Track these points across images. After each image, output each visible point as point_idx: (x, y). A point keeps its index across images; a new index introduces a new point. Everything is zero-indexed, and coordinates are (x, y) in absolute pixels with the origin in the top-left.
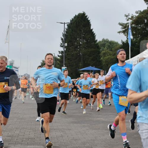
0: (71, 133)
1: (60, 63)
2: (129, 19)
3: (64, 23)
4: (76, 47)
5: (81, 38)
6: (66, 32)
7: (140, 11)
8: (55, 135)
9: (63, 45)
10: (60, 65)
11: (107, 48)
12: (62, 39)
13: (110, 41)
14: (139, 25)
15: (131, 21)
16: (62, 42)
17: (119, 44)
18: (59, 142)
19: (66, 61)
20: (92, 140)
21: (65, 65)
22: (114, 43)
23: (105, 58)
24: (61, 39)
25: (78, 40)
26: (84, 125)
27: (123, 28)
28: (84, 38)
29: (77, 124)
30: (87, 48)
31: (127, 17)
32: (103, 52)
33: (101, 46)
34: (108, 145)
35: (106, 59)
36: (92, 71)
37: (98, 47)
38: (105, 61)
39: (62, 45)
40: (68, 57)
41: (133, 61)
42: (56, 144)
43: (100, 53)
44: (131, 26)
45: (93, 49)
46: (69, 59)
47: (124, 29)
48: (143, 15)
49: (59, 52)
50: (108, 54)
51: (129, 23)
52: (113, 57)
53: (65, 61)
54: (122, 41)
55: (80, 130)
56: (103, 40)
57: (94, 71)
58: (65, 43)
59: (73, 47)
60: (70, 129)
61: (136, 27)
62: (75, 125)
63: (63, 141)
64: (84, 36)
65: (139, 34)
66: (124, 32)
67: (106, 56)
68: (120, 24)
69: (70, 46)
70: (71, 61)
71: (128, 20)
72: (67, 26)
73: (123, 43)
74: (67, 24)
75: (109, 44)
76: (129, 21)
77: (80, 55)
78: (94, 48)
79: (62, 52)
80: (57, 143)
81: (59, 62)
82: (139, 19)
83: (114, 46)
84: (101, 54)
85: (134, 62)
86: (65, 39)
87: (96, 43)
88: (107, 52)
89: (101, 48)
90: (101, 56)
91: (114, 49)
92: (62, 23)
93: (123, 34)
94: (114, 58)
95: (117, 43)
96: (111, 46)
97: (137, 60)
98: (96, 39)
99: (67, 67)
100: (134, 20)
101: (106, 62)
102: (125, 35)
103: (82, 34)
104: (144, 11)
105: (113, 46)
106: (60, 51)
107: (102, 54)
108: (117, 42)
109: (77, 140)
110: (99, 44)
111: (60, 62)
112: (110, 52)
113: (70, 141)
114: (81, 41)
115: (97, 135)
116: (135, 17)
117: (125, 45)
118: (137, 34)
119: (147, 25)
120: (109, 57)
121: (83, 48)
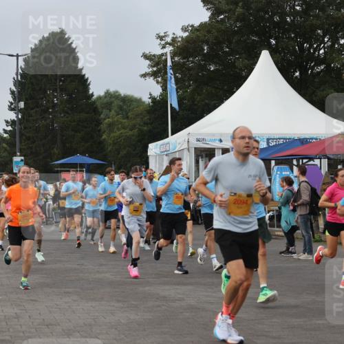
0: (37, 309)
1: (8, 148)
2: (168, 45)
3: (18, 56)
4: (46, 111)
5: (55, 90)
6: (21, 75)
7: (192, 26)
8: (2, 314)
9: (15, 107)
10: (9, 153)
11: (115, 111)
12: (12, 93)
13: (122, 95)
14: (191, 59)
15: (171, 48)
16: (11, 100)
17: (144, 102)
18: (11, 330)
19: (23, 144)
20: (86, 325)
21: (20, 152)
22: (132, 101)
23: (112, 135)
24: (11, 91)
25: (48, 95)
26: (67, 290)
27: (154, 67)
28: (62, 90)
29: (51, 288)
30: (70, 112)
31: (161, 39)
32: (107, 121)
33: (103, 108)
34: (123, 336)
35: (114, 137)
36: (82, 166)
37: (94, 111)
38: (111, 142)
39: (13, 106)
40: (28, 135)
41: (178, 142)
42: (5, 334)
43: (101, 124)
44: (172, 62)
45: (83, 116)
46: (28, 138)
47: (155, 69)
48: (200, 35)
49: (7, 122)
50: (120, 126)
51: (166, 53)
52: (131, 133)
53: (21, 142)
54: (150, 94)
55: (58, 303)
56: (108, 93)
57: (86, 166)
58: (19, 101)
59: (38, 109)
61: (184, 63)
63: (19, 327)
64: (61, 85)
65: (190, 80)
66: (154, 75)
67: (115, 130)
68: (146, 57)
69: (32, 109)
70: (34, 142)
71: (164, 47)
72: (24, 63)
73: (154, 100)
74: (24, 57)
75: (121, 104)
76: (167, 48)
77: (53, 129)
78: (87, 113)
79: (13, 123)
80: (6, 332)
81: (7, 144)
82: (190, 45)
83: (133, 108)
84: (103, 127)
85: (179, 144)
86: (19, 92)
87: (90, 101)
88: (117, 120)
89: (102, 112)
90: (102, 131)
91: (133, 114)
92: (12, 56)
93: (154, 79)
94: (133, 135)
95: (139, 101)
96: (125, 107)
97: (186, 140)
98: (91, 92)
99: (24, 156)
100: (177, 47)
101: (114, 144)
102: (158, 82)
103: (58, 81)
104: (202, 25)
105: (131, 108)
106: (9, 120)
107: (105, 126)
108: (139, 98)
109: (52, 325)
110: (98, 104)
111: (9, 146)
112: (124, 121)
113: (36, 329)
114: (56, 97)
115: (97, 314)
116: (180, 39)
117: (159, 104)
118: (186, 78)
119: (209, 58)
120: (121, 133)
121: (60, 114)
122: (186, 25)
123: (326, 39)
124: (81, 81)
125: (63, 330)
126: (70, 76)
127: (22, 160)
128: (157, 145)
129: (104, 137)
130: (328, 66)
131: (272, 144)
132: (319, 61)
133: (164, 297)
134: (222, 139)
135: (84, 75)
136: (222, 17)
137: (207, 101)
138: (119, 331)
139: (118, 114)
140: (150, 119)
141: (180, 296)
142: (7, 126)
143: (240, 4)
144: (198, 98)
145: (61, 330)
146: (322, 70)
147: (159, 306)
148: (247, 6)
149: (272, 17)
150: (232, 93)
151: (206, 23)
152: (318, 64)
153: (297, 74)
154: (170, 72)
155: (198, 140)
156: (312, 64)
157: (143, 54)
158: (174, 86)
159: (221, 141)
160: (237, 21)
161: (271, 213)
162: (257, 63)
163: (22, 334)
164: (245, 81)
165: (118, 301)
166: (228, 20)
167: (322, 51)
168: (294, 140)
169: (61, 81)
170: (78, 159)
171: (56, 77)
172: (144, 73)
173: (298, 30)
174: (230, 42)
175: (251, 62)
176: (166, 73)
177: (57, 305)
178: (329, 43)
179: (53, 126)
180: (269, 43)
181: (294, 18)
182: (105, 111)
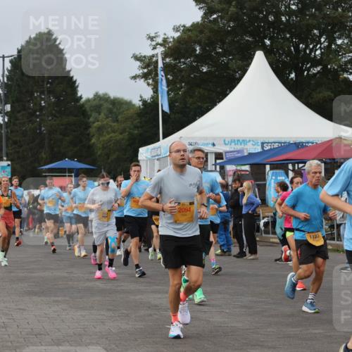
0: (26, 318)
2: (158, 46)
3: (3, 57)
4: (33, 114)
5: (42, 93)
6: (8, 77)
7: (184, 26)
9: (1, 110)
11: (105, 114)
13: (112, 98)
14: (182, 60)
15: (162, 49)
17: (134, 105)
19: (10, 148)
20: (75, 334)
21: (7, 156)
22: (122, 104)
23: (101, 139)
25: (36, 98)
26: (57, 298)
27: (144, 68)
28: (50, 92)
29: (39, 296)
30: (57, 115)
31: (152, 40)
32: (96, 124)
33: (91, 111)
34: (114, 346)
35: (104, 141)
36: (70, 170)
37: (83, 114)
38: (101, 146)
40: (15, 139)
43: (90, 127)
44: (164, 64)
45: (72, 119)
46: (15, 143)
47: (146, 71)
48: (192, 35)
50: (109, 129)
51: (157, 54)
52: (121, 136)
53: (7, 146)
54: (141, 97)
55: (47, 312)
56: (97, 96)
57: (75, 170)
58: (6, 104)
59: (24, 112)
60: (23, 310)
61: (175, 65)
62: (35, 298)
63: (6, 336)
64: (50, 87)
65: (181, 81)
66: (145, 76)
67: (105, 133)
68: (136, 58)
69: (19, 112)
70: (21, 146)
71: (154, 48)
72: (10, 64)
73: (144, 102)
74: (11, 58)
75: (111, 106)
76: (158, 49)
77: (41, 133)
78: (76, 116)
82: (181, 46)
83: (123, 111)
84: (92, 130)
86: (5, 94)
87: (78, 104)
88: (107, 124)
89: (91, 116)
90: (92, 134)
91: (123, 117)
93: (144, 81)
94: (123, 139)
95: (129, 104)
96: (115, 110)
98: (79, 95)
99: (11, 161)
100: (169, 48)
101: (104, 148)
102: (148, 84)
103: (45, 83)
104: (195, 26)
105: (121, 110)
107: (94, 129)
108: (129, 100)
109: (40, 335)
110: (87, 107)
112: (113, 124)
113: (24, 338)
114: (42, 99)
115: (86, 323)
116: (171, 40)
117: (150, 108)
118: (178, 81)
119: (202, 59)
120: (111, 137)
121: (48, 117)
122: (178, 25)
123: (323, 40)
124: (68, 83)
125: (52, 339)
126: (56, 78)
127: (9, 165)
128: (148, 149)
129: (93, 141)
130: (325, 68)
131: (267, 148)
132: (315, 62)
133: (156, 306)
134: (215, 143)
135: (73, 77)
136: (215, 16)
137: (200, 104)
139: (107, 118)
140: (141, 123)
143: (234, 3)
144: (190, 100)
145: (50, 340)
146: (319, 72)
147: (151, 315)
148: (241, 6)
149: (266, 17)
150: (225, 95)
151: (198, 23)
152: (314, 66)
153: (293, 75)
154: (161, 73)
155: (190, 144)
156: (308, 66)
157: (134, 54)
158: (165, 89)
159: (214, 145)
160: (229, 21)
161: (266, 220)
162: (250, 64)
163: (10, 344)
164: (238, 83)
165: (109, 310)
166: (221, 20)
167: (318, 52)
168: (290, 144)
169: (48, 83)
170: (66, 163)
171: (43, 79)
172: (134, 75)
173: (293, 30)
174: (223, 43)
175: (245, 63)
176: (157, 75)
177: (46, 314)
178: (326, 44)
179: (40, 129)
180: (264, 44)
181: (289, 18)
182: (94, 115)
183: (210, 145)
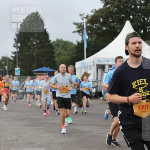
0: (26, 136)
1: (13, 64)
4: (30, 48)
5: (34, 38)
6: (19, 32)
7: (95, 10)
8: (10, 138)
9: (16, 46)
10: (13, 66)
12: (15, 39)
13: (64, 41)
14: (95, 25)
15: (86, 20)
16: (15, 43)
17: (73, 44)
18: (14, 145)
20: (47, 143)
21: (19, 65)
22: (69, 43)
23: (59, 58)
25: (31, 41)
28: (37, 38)
30: (41, 48)
31: (82, 16)
32: (57, 52)
33: (55, 46)
36: (46, 72)
37: (51, 48)
38: (59, 61)
39: (15, 45)
40: (22, 58)
41: (89, 61)
43: (54, 53)
44: (86, 26)
45: (47, 50)
46: (22, 60)
47: (79, 29)
48: (99, 14)
49: (12, 52)
50: (63, 54)
51: (84, 22)
52: (67, 58)
53: (19, 61)
54: (77, 40)
56: (58, 40)
57: (48, 72)
58: (18, 43)
60: (25, 132)
61: (92, 27)
62: (30, 127)
63: (17, 144)
64: (37, 36)
66: (79, 31)
67: (61, 56)
68: (75, 24)
69: (24, 46)
70: (24, 61)
71: (83, 19)
73: (78, 43)
75: (64, 44)
77: (33, 55)
79: (15, 53)
80: (11, 146)
81: (12, 62)
82: (94, 18)
84: (56, 55)
86: (18, 39)
87: (49, 43)
88: (62, 52)
91: (69, 49)
93: (78, 34)
94: (69, 59)
95: (71, 44)
96: (65, 46)
97: (93, 61)
98: (50, 39)
99: (20, 67)
100: (89, 19)
102: (80, 35)
103: (35, 34)
105: (68, 46)
108: (71, 42)
110: (53, 45)
113: (25, 145)
115: (52, 139)
116: (90, 16)
117: (80, 45)
118: (93, 34)
119: (103, 24)
120: (64, 58)
121: (36, 49)
122: (93, 9)
124: (45, 34)
125: (37, 145)
127: (19, 70)
128: (79, 63)
129: (56, 59)
133: (83, 131)
134: (109, 60)
135: (47, 32)
136: (109, 6)
137: (102, 43)
138: (62, 146)
139: (62, 49)
140: (76, 51)
141: (89, 131)
142: (13, 54)
143: (117, 0)
144: (98, 42)
147: (80, 135)
148: (120, 1)
149: (131, 6)
150: (113, 40)
151: (101, 9)
153: (142, 31)
155: (98, 61)
156: (149, 27)
157: (74, 22)
160: (115, 8)
162: (124, 26)
166: (112, 7)
169: (37, 34)
170: (44, 69)
172: (74, 31)
173: (142, 12)
174: (112, 17)
175: (122, 26)
176: (83, 31)
179: (33, 54)
180: (130, 18)
181: (141, 7)
182: (56, 48)
183: (107, 62)
